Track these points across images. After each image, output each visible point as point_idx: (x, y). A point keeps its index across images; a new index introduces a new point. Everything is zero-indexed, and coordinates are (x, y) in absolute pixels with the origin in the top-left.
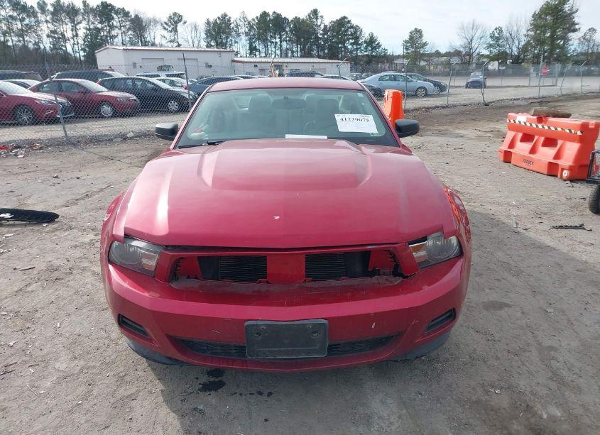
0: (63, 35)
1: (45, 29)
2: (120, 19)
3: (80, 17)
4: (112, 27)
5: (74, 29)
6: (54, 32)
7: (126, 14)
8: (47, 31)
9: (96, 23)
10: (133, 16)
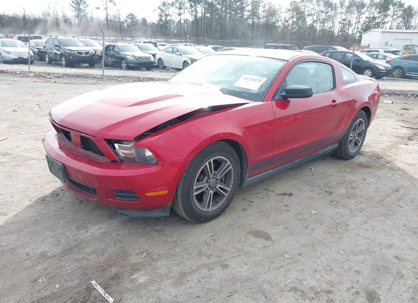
0: (349, 22)
1: (339, 18)
2: (395, 10)
3: (365, 9)
4: (386, 16)
5: (359, 18)
6: (345, 20)
7: (401, 5)
8: (339, 20)
9: (375, 13)
10: (406, 7)
